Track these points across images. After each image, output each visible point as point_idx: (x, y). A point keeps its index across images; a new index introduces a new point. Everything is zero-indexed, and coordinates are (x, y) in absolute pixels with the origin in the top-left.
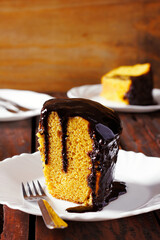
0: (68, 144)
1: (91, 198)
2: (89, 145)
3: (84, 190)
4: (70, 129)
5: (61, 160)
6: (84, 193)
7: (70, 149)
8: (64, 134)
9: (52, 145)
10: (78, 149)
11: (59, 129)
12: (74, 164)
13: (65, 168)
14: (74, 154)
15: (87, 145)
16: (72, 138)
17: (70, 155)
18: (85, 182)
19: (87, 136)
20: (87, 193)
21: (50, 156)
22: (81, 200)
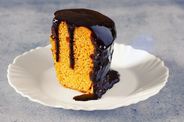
0: (74, 48)
3: (87, 83)
4: (76, 36)
5: (68, 59)
6: (86, 85)
7: (76, 52)
8: (71, 40)
9: (61, 47)
10: (82, 52)
11: (67, 35)
12: (78, 62)
13: (72, 65)
14: (79, 55)
15: (90, 49)
16: (77, 43)
17: (76, 56)
20: (90, 85)
21: (60, 55)
22: (85, 90)
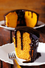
0: (23, 41)
1: (30, 58)
2: (30, 42)
3: (28, 56)
4: (23, 36)
5: (21, 46)
6: (28, 57)
7: (24, 43)
8: (22, 38)
9: (18, 41)
10: (26, 43)
11: (20, 36)
12: (25, 47)
13: (22, 49)
14: (25, 44)
15: (29, 41)
16: (24, 39)
17: (24, 45)
18: (28, 53)
19: (29, 39)
20: (29, 57)
21: (17, 45)
22: (27, 59)
